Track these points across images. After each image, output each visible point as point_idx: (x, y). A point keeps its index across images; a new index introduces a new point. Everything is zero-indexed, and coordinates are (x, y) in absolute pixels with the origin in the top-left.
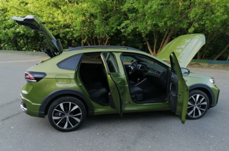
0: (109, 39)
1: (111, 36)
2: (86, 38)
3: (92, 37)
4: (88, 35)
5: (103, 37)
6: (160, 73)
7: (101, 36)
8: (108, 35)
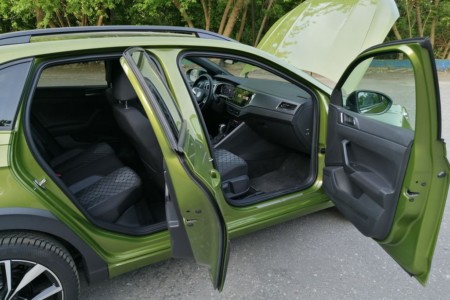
0: (104, 18)
1: (108, 11)
2: (48, 14)
3: (62, 13)
4: (50, 8)
5: (89, 14)
6: (292, 107)
7: (84, 11)
8: (100, 8)
